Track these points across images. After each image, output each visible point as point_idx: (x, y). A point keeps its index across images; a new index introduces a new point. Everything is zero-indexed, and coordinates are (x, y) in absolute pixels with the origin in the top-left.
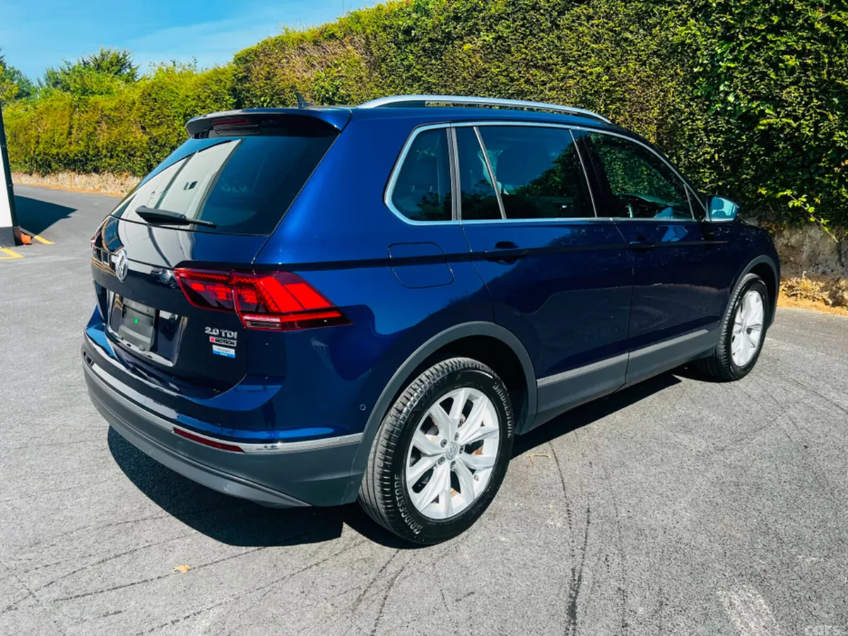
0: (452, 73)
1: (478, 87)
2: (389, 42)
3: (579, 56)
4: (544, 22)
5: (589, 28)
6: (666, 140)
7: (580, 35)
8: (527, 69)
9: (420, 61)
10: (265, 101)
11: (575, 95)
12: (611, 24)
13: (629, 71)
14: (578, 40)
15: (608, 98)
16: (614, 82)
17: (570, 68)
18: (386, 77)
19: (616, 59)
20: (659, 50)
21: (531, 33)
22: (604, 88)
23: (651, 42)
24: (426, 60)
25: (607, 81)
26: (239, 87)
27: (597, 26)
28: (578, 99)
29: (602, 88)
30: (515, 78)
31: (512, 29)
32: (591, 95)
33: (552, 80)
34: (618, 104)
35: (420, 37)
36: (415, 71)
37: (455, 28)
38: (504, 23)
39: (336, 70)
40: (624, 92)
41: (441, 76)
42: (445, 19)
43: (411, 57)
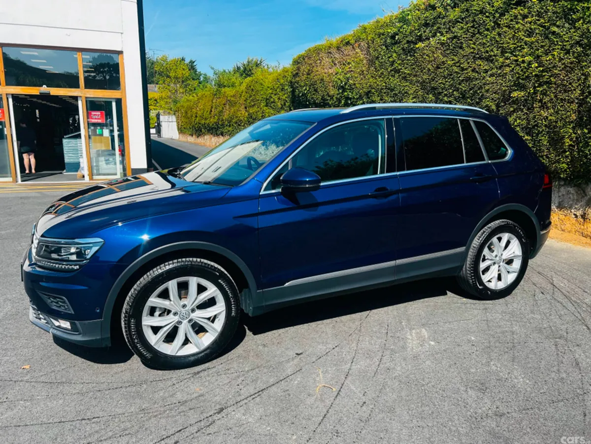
0: (421, 65)
1: (438, 76)
2: (381, 45)
3: (515, 48)
4: (488, 23)
5: (524, 25)
6: (586, 117)
7: (516, 31)
8: (474, 60)
9: (400, 58)
10: (306, 89)
11: (510, 80)
12: (542, 20)
13: (555, 59)
14: (514, 35)
15: (536, 81)
16: (541, 69)
17: (507, 58)
18: (378, 70)
19: (544, 49)
20: (581, 40)
21: (479, 33)
22: (534, 74)
23: (574, 34)
24: (404, 57)
25: (537, 67)
26: (293, 81)
27: (530, 23)
28: (512, 83)
29: (532, 73)
30: (465, 68)
31: (464, 30)
32: (522, 79)
33: (492, 69)
34: (545, 87)
35: (401, 40)
36: (397, 65)
37: (425, 32)
38: (459, 25)
39: (349, 66)
40: (550, 76)
41: (414, 68)
42: (419, 26)
43: (395, 55)
